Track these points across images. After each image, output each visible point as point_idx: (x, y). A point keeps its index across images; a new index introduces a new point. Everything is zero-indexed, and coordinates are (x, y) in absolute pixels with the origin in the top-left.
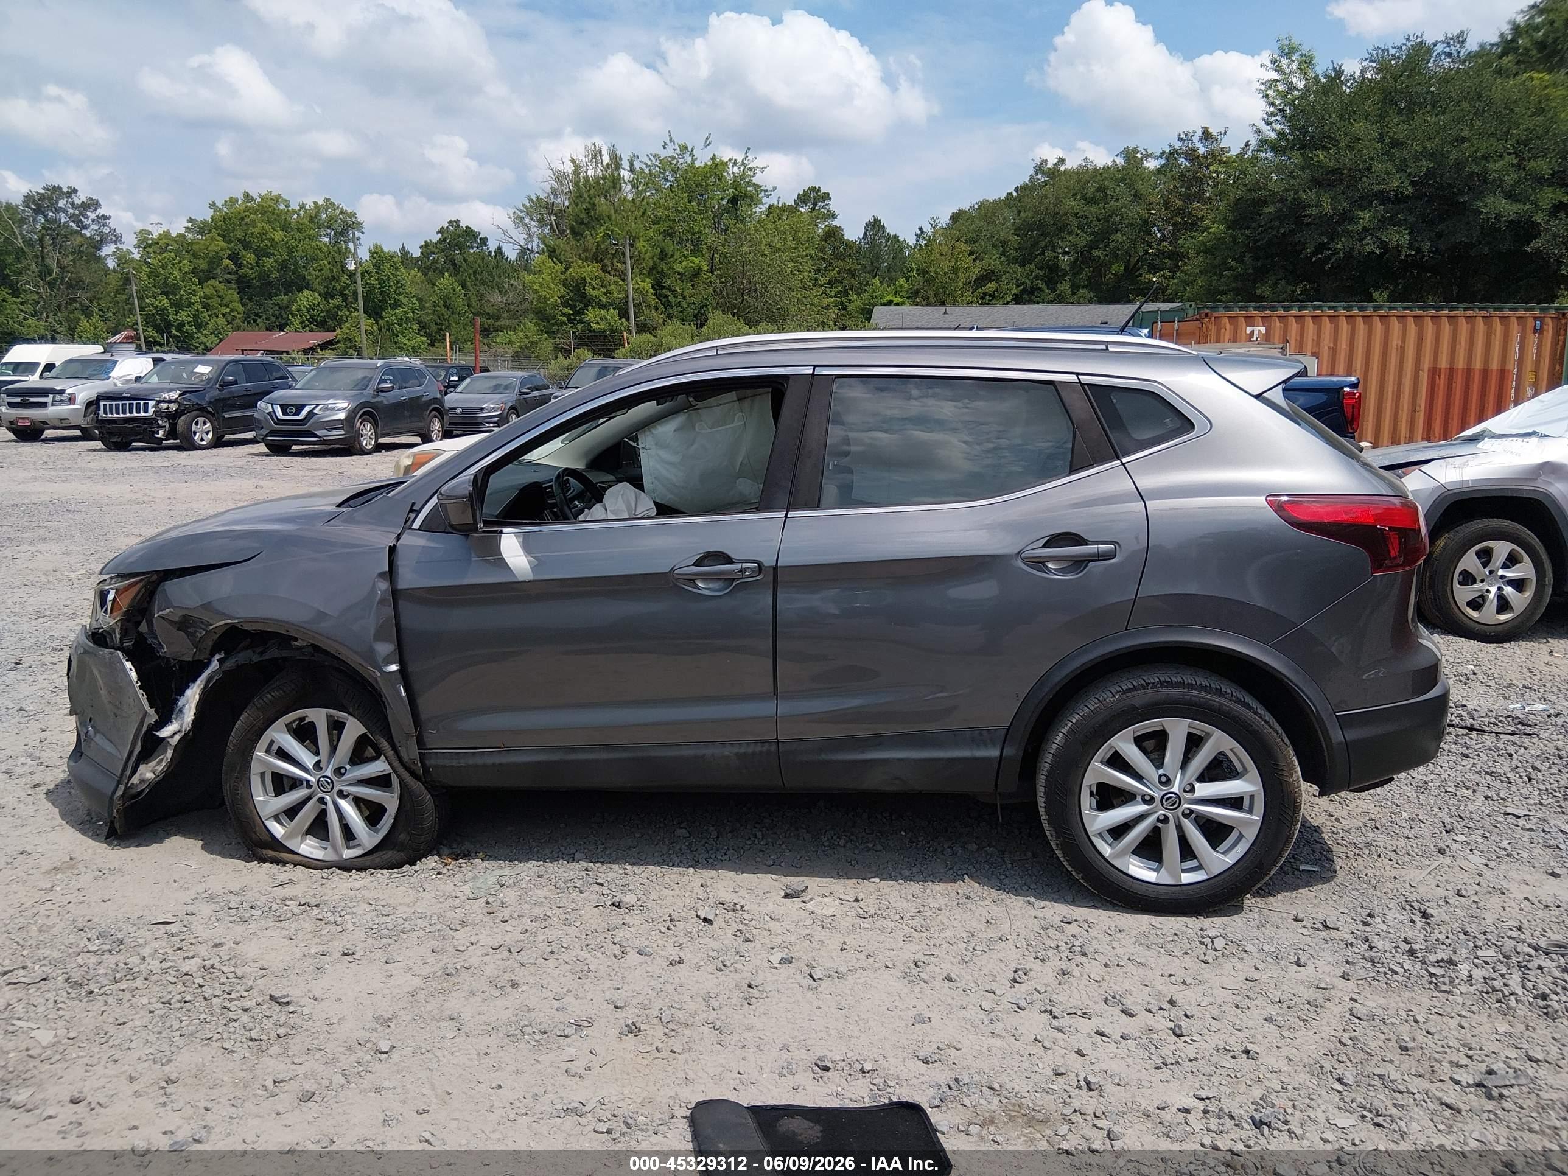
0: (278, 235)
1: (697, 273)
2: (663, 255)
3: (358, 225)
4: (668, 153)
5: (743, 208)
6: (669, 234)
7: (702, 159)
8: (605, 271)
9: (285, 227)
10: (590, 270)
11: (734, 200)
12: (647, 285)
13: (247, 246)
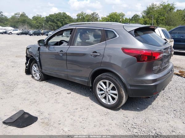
0: (116, 17)
1: (163, 19)
2: (158, 17)
3: (125, 15)
4: (162, 3)
5: (171, 10)
6: (160, 14)
7: (166, 4)
8: (150, 19)
9: (117, 16)
10: (148, 19)
11: (170, 9)
12: (155, 21)
13: (112, 18)
